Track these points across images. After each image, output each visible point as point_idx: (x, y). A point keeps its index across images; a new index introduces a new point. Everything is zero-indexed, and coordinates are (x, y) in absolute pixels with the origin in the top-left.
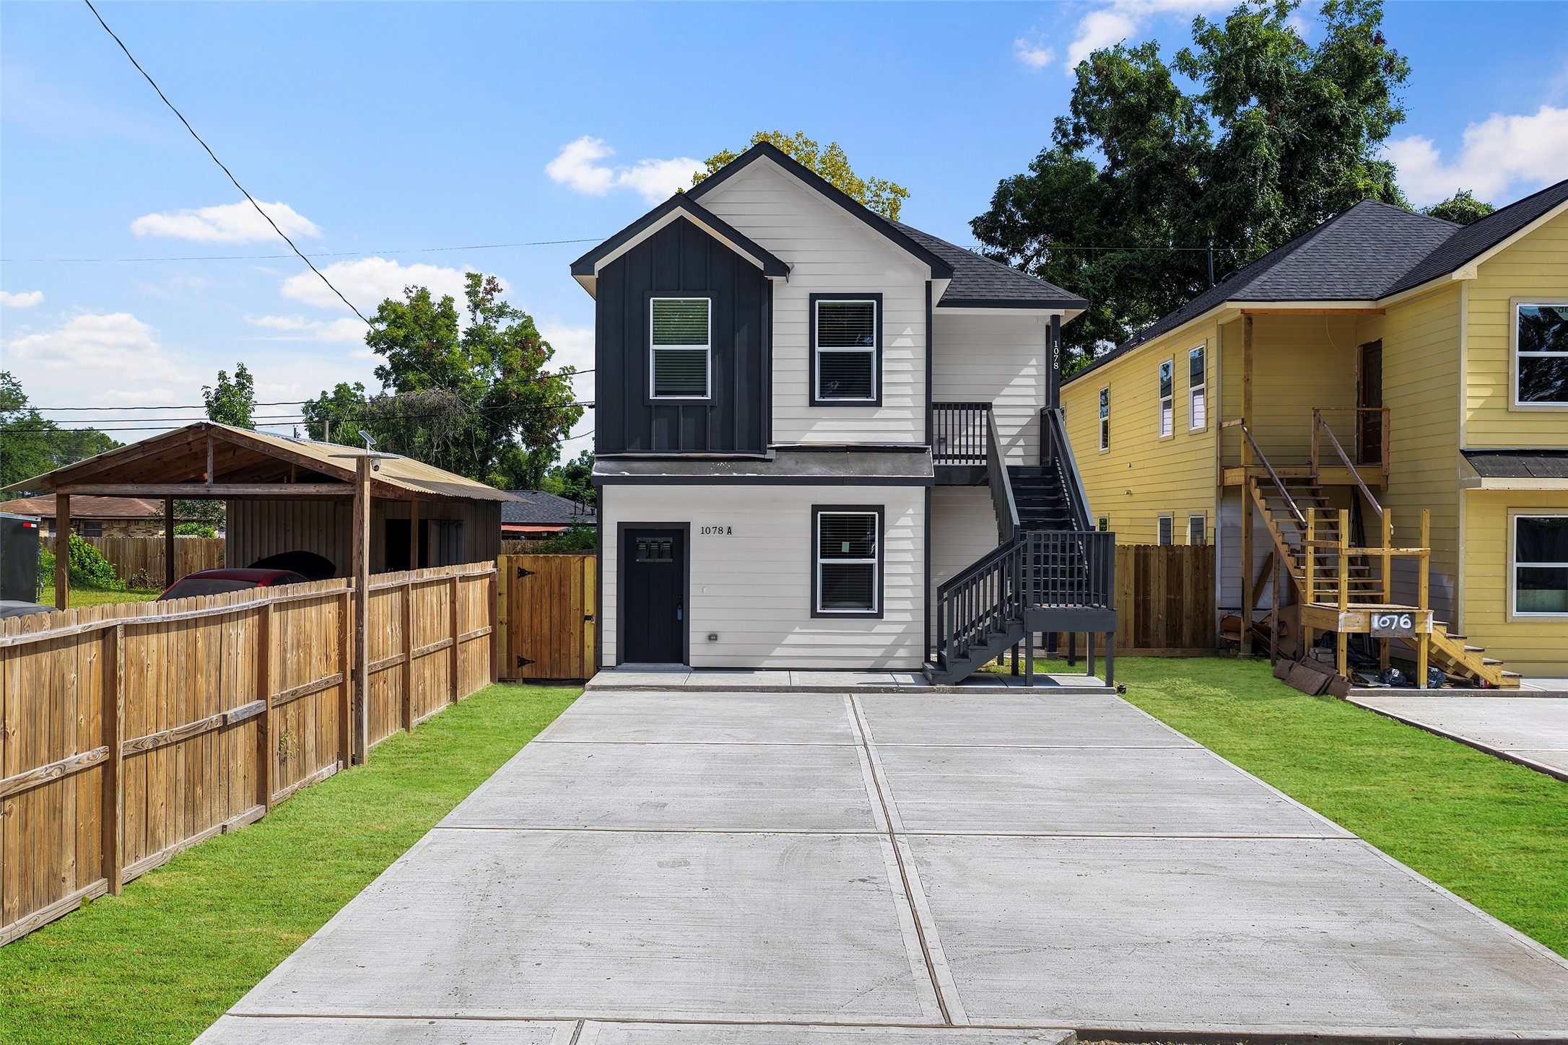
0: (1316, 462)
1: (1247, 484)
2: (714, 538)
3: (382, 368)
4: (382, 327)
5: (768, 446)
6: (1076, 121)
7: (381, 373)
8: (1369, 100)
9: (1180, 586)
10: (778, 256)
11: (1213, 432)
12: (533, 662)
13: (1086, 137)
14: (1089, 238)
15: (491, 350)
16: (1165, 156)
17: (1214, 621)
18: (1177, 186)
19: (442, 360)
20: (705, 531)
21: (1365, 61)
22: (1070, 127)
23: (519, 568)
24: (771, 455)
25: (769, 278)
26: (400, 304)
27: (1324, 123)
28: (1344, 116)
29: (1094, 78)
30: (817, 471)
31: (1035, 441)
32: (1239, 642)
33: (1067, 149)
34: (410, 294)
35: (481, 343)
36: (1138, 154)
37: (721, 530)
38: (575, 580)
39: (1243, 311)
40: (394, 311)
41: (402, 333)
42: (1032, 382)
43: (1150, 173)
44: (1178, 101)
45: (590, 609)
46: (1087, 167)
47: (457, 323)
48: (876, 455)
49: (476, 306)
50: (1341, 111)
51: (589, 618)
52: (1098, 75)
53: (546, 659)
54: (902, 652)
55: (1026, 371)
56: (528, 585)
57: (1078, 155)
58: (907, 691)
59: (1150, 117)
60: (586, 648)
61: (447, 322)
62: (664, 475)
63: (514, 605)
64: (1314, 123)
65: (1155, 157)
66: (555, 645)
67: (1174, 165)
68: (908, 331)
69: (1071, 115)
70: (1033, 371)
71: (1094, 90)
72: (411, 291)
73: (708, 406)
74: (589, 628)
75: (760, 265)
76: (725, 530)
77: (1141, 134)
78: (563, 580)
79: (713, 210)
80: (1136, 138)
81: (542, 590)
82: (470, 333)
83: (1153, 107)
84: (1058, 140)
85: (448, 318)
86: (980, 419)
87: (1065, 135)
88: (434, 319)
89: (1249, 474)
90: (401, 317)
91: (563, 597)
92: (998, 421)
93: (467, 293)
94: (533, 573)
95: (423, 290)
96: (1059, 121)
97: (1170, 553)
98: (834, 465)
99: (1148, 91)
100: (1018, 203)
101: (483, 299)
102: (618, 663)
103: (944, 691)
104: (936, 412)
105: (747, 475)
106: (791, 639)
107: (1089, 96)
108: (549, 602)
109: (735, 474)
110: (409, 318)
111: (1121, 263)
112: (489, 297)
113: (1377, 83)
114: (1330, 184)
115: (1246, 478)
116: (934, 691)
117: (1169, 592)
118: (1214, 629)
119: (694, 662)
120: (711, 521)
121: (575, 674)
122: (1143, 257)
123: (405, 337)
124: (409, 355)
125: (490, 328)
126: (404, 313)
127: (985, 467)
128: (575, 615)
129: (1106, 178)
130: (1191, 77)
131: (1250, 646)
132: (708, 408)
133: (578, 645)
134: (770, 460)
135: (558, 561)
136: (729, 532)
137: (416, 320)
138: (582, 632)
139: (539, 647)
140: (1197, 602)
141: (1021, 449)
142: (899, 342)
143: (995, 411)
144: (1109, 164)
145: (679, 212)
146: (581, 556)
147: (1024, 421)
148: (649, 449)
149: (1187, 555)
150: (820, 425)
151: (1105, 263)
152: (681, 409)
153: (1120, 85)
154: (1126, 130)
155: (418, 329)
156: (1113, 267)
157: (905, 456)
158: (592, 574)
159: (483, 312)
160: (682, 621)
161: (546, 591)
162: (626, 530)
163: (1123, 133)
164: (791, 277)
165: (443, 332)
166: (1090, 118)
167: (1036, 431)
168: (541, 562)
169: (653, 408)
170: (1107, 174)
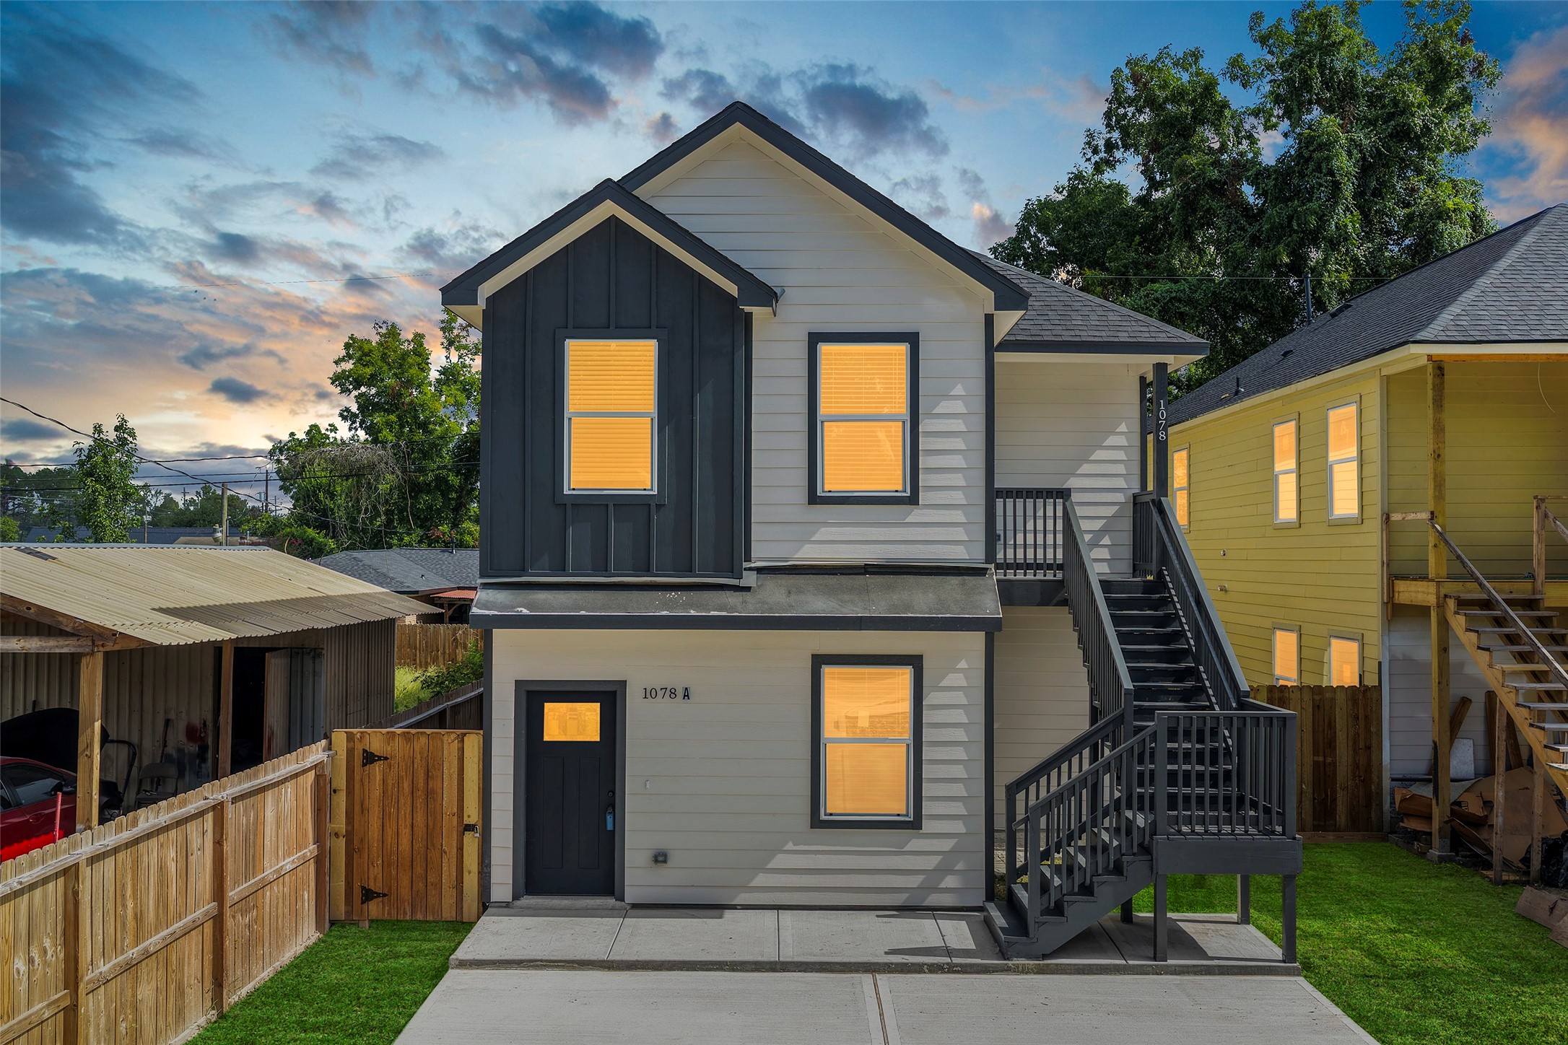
0: (1541, 574)
1: (1441, 605)
2: (662, 705)
3: (347, 410)
4: (348, 366)
5: (746, 565)
6: (1108, 136)
7: (346, 415)
8: (1453, 108)
9: (1331, 744)
10: (759, 275)
11: (1374, 525)
12: (385, 895)
13: (1118, 154)
14: (1125, 266)
15: (465, 390)
16: (1214, 174)
17: (1380, 794)
18: (1228, 207)
19: (412, 401)
20: (649, 694)
21: (1450, 64)
22: (1101, 143)
23: (365, 751)
24: (749, 579)
25: (747, 309)
26: (369, 342)
27: (1403, 134)
28: (1426, 126)
29: (1130, 86)
30: (820, 605)
31: (1126, 538)
32: (1430, 834)
33: (1098, 168)
34: (380, 330)
35: (455, 382)
36: (1182, 171)
37: (673, 693)
38: (449, 769)
39: (1430, 357)
40: (360, 348)
41: (368, 371)
42: (1121, 455)
43: (1198, 192)
44: (1227, 113)
45: (472, 814)
46: (1119, 190)
47: (429, 361)
48: (911, 579)
49: (451, 343)
50: (1423, 120)
51: (470, 828)
52: (1135, 84)
53: (405, 892)
54: (950, 881)
55: (1111, 441)
56: (378, 777)
57: (1108, 177)
58: (965, 969)
59: (1195, 131)
60: (466, 874)
61: (419, 360)
62: (583, 613)
63: (357, 808)
64: (1392, 133)
65: (1202, 174)
66: (419, 870)
67: (1225, 183)
68: (959, 390)
69: (1104, 130)
70: (1122, 441)
71: (1131, 101)
72: (380, 327)
73: (653, 504)
74: (471, 843)
75: (732, 289)
76: (680, 693)
77: (1186, 149)
78: (432, 769)
79: (660, 206)
80: (1179, 154)
81: (399, 784)
82: (444, 371)
83: (1198, 119)
84: (1088, 157)
85: (420, 355)
86: (1053, 509)
87: (1095, 151)
88: (405, 355)
89: (1443, 591)
90: (367, 355)
91: (431, 795)
92: (1080, 511)
93: (442, 329)
94: (386, 758)
95: (393, 326)
96: (1090, 135)
97: (1317, 697)
98: (846, 597)
99: (1192, 103)
100: (1044, 228)
101: (458, 336)
102: (516, 897)
103: (1024, 971)
104: (999, 502)
105: (712, 613)
106: (779, 861)
107: (1125, 108)
108: (409, 802)
109: (693, 613)
110: (376, 355)
111: (1165, 295)
112: (464, 333)
113: (1463, 89)
114: (1408, 205)
115: (1438, 598)
116: (1006, 970)
117: (1316, 753)
118: (1380, 805)
119: (631, 895)
120: (658, 680)
121: (448, 913)
122: (1190, 289)
123: (372, 375)
124: (378, 394)
125: (465, 366)
126: (371, 351)
127: (1061, 582)
128: (450, 823)
129: (1143, 200)
130: (1243, 86)
131: (1448, 841)
132: (653, 509)
133: (454, 869)
134: (748, 589)
135: (423, 740)
136: (686, 696)
137: (384, 358)
138: (460, 849)
139: (394, 872)
140: (1356, 766)
141: (1106, 550)
142: (944, 407)
143: (1075, 497)
144: (1146, 184)
145: (608, 209)
146: (459, 731)
147: (1110, 511)
148: (562, 570)
149: (1341, 699)
150: (824, 533)
151: (1147, 296)
152: (611, 509)
153: (1161, 94)
154: (1168, 145)
155: (385, 368)
156: (1157, 300)
157: (954, 581)
158: (476, 760)
159: (457, 349)
160: (613, 832)
161: (406, 785)
162: (528, 692)
163: (1163, 148)
164: (780, 308)
165: (414, 371)
166: (1125, 132)
167: (1127, 524)
168: (398, 743)
169: (569, 508)
170: (1144, 196)
